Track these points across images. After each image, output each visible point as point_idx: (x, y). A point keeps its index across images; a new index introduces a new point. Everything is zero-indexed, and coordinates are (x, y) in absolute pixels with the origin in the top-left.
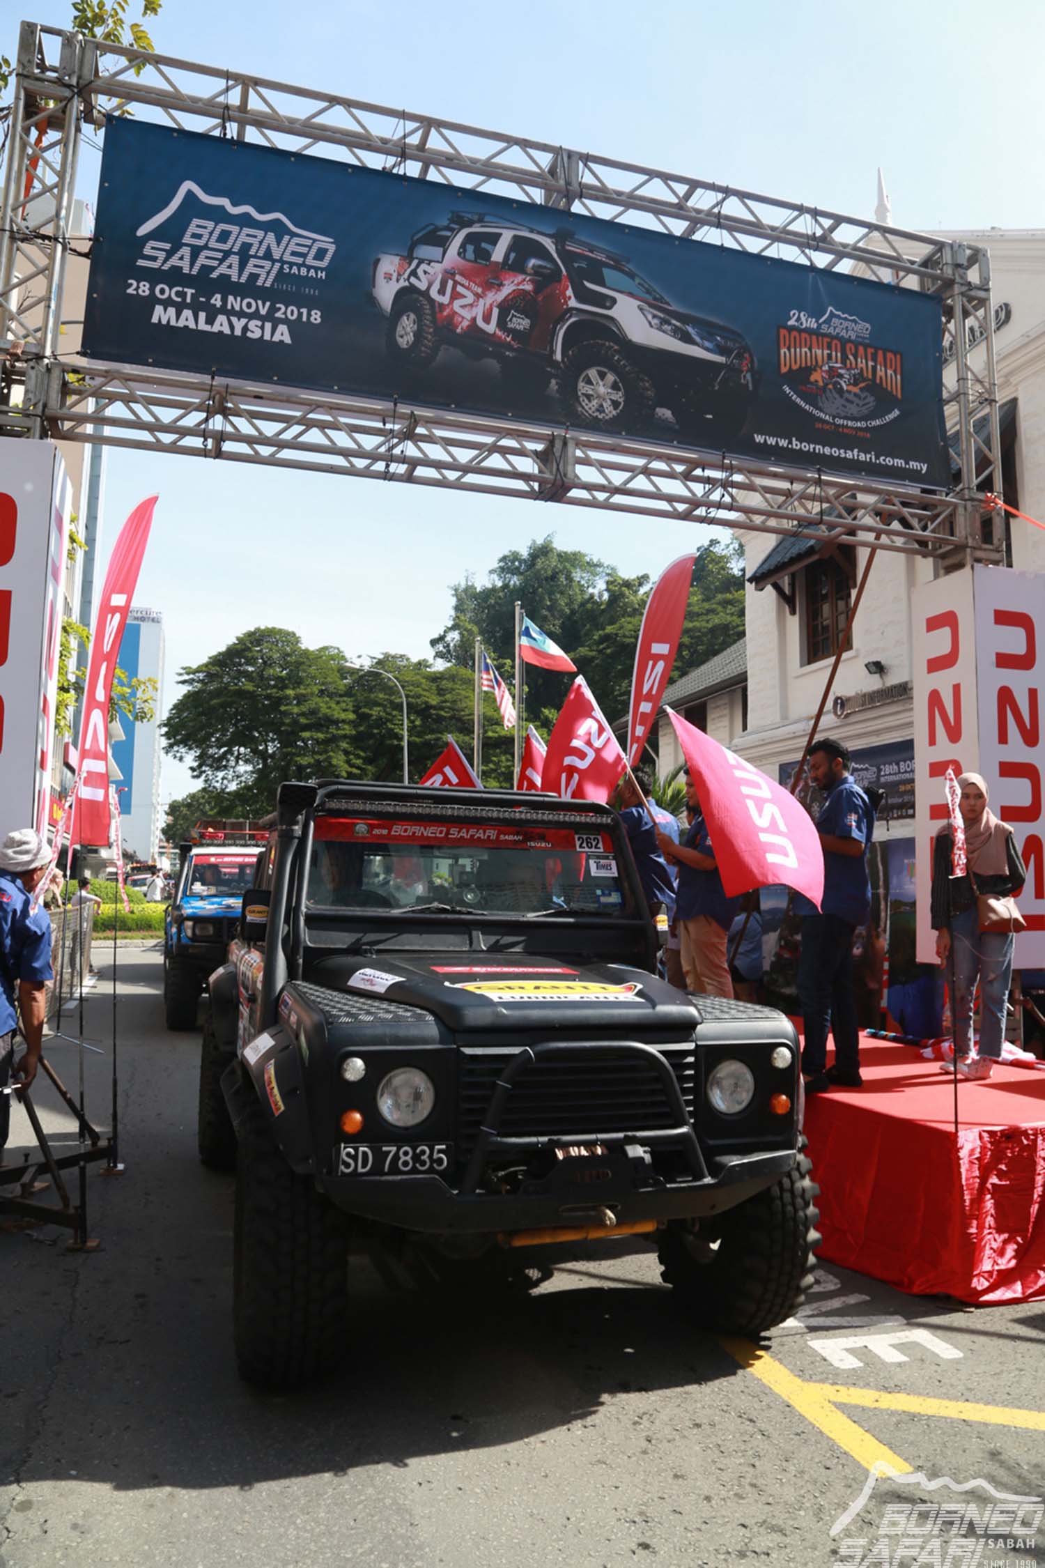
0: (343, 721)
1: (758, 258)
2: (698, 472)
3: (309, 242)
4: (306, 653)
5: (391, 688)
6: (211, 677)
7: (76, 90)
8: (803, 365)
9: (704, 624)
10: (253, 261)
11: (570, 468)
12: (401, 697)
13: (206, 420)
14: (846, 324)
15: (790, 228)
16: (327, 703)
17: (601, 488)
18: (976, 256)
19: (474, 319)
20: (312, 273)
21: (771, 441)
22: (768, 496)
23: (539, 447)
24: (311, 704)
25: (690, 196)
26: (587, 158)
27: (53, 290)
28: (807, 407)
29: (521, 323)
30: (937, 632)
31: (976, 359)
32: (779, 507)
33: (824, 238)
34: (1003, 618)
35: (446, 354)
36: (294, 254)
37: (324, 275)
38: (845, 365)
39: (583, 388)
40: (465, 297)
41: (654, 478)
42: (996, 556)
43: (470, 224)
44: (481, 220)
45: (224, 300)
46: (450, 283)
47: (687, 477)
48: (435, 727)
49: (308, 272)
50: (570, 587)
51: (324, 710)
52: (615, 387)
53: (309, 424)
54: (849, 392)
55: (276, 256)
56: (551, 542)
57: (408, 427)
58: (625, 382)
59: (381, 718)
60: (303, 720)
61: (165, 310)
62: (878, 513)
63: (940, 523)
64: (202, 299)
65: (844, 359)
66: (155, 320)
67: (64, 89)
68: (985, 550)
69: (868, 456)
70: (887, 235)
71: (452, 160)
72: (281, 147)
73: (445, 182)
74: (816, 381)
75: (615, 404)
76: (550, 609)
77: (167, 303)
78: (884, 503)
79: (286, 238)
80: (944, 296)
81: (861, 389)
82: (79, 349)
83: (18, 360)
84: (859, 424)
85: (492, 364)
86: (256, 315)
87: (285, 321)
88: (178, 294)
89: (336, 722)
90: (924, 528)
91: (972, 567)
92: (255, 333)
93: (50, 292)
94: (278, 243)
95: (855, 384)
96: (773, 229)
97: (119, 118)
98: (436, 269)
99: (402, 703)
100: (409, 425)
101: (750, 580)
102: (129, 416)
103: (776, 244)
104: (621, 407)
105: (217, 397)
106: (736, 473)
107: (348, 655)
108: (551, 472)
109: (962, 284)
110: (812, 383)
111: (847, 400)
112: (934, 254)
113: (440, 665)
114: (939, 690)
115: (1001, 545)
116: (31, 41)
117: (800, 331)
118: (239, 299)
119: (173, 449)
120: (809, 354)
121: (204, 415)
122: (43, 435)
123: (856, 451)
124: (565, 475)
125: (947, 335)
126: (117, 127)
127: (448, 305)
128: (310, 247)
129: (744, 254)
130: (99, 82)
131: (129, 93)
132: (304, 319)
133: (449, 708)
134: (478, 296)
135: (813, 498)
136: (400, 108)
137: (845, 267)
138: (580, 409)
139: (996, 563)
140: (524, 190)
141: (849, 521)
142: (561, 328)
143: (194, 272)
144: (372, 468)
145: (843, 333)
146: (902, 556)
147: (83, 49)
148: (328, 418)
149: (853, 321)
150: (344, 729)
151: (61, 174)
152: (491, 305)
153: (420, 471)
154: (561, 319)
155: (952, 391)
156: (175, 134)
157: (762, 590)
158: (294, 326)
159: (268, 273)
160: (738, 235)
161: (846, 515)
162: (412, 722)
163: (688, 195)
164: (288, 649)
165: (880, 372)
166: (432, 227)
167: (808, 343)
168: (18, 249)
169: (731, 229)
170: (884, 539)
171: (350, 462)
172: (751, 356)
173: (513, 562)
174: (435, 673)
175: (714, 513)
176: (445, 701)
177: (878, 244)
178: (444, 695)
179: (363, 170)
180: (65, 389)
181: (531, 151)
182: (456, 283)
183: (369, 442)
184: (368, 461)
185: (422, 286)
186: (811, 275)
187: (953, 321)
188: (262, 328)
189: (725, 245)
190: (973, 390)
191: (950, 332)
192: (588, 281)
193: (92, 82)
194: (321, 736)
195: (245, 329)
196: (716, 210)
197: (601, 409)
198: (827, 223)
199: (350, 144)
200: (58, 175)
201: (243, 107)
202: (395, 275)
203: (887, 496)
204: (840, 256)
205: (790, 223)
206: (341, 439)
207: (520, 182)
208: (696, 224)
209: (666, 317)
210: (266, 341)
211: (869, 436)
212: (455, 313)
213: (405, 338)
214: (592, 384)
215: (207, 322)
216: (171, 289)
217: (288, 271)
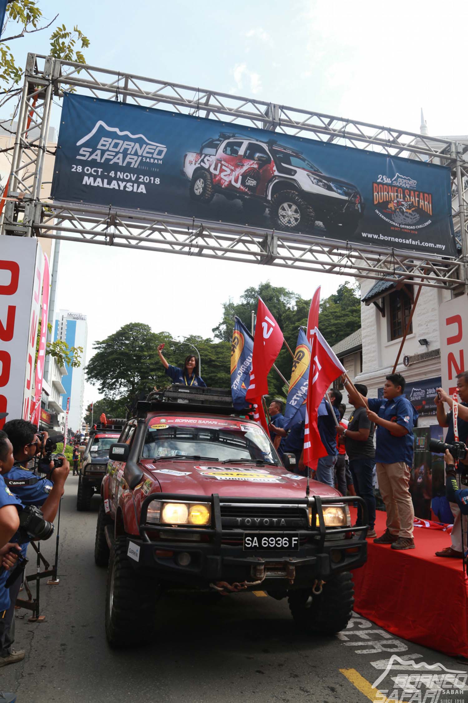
1: (363, 151)
2: (335, 251)
3: (155, 147)
4: (154, 335)
7: (51, 82)
8: (385, 200)
10: (129, 156)
11: (275, 250)
13: (107, 228)
14: (404, 181)
15: (379, 137)
17: (290, 259)
19: (230, 181)
20: (156, 160)
21: (370, 236)
22: (368, 261)
23: (261, 240)
24: (155, 359)
25: (331, 124)
26: (282, 108)
27: (38, 170)
28: (387, 220)
29: (252, 183)
30: (452, 325)
32: (374, 267)
33: (394, 142)
35: (218, 197)
36: (148, 153)
37: (161, 162)
38: (405, 200)
39: (281, 212)
40: (226, 171)
41: (313, 253)
43: (229, 138)
44: (233, 136)
45: (116, 174)
46: (219, 165)
47: (330, 253)
49: (154, 161)
50: (279, 304)
52: (296, 211)
53: (154, 230)
54: (407, 212)
55: (140, 153)
56: (269, 283)
57: (200, 231)
58: (300, 209)
60: (152, 367)
61: (89, 178)
62: (422, 269)
63: (452, 274)
64: (106, 174)
65: (404, 197)
66: (84, 183)
67: (45, 81)
69: (416, 242)
70: (425, 140)
71: (220, 109)
72: (142, 105)
73: (217, 119)
74: (391, 208)
75: (296, 219)
77: (90, 175)
78: (427, 264)
79: (144, 145)
80: (452, 167)
81: (413, 211)
82: (49, 196)
83: (22, 202)
84: (412, 227)
85: (239, 202)
86: (130, 181)
87: (143, 183)
88: (95, 171)
90: (444, 276)
92: (129, 189)
94: (141, 149)
95: (410, 209)
96: (370, 138)
97: (69, 94)
98: (213, 159)
100: (200, 230)
101: (363, 301)
102: (72, 227)
103: (371, 145)
104: (299, 221)
105: (112, 218)
106: (353, 251)
107: (173, 336)
108: (266, 252)
109: (460, 161)
110: (389, 209)
111: (406, 216)
112: (447, 147)
113: (217, 341)
114: (453, 353)
116: (32, 61)
117: (383, 184)
118: (122, 173)
119: (91, 241)
120: (387, 194)
121: (105, 226)
122: (32, 235)
123: (410, 240)
124: (273, 253)
125: (454, 185)
126: (69, 97)
127: (218, 175)
128: (155, 150)
129: (356, 150)
130: (61, 78)
131: (74, 83)
132: (152, 182)
133: (221, 361)
134: (232, 171)
135: (390, 262)
136: (196, 86)
137: (405, 155)
138: (280, 222)
140: (253, 122)
141: (408, 273)
142: (270, 185)
143: (102, 161)
144: (183, 250)
145: (404, 185)
146: (436, 290)
147: (55, 64)
148: (163, 227)
149: (408, 179)
151: (43, 119)
152: (238, 175)
153: (205, 251)
154: (271, 181)
155: (457, 211)
156: (95, 100)
157: (370, 305)
158: (147, 185)
159: (136, 161)
160: (353, 141)
163: (330, 124)
164: (145, 333)
165: (422, 203)
166: (211, 140)
167: (387, 191)
168: (23, 152)
169: (350, 138)
170: (425, 282)
171: (173, 247)
172: (360, 196)
173: (251, 292)
174: (214, 344)
175: (343, 270)
176: (219, 358)
177: (419, 144)
178: (219, 355)
179: (180, 115)
180: (43, 215)
181: (256, 105)
182: (222, 165)
183: (182, 238)
184: (181, 247)
185: (206, 166)
186: (388, 159)
187: (456, 178)
188: (133, 186)
189: (347, 146)
191: (455, 184)
192: (284, 163)
193: (58, 78)
194: (160, 374)
195: (125, 187)
196: (343, 130)
197: (289, 222)
198: (395, 134)
199: (174, 104)
200: (42, 119)
201: (126, 87)
202: (194, 163)
203: (427, 261)
204: (402, 149)
205: (378, 135)
206: (169, 237)
207: (251, 119)
208: (333, 136)
209: (321, 179)
210: (135, 192)
211: (416, 233)
212: (222, 178)
213: (199, 190)
214: (285, 210)
215: (108, 184)
216: (91, 169)
217: (145, 160)
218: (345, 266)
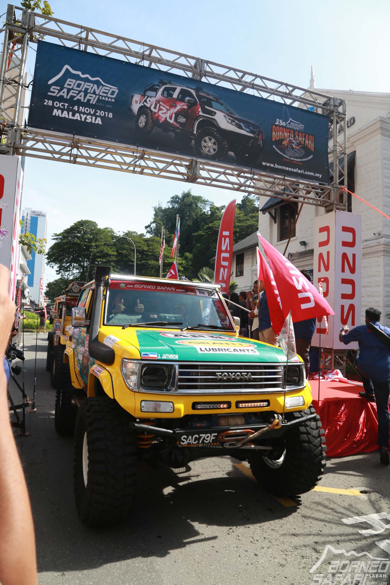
0: (113, 255)
1: (266, 100)
2: (242, 174)
3: (109, 89)
4: (99, 230)
5: (130, 243)
6: (64, 237)
7: (27, 30)
8: (280, 138)
9: (245, 224)
10: (89, 95)
11: (198, 172)
12: (134, 247)
13: (71, 150)
14: (295, 124)
15: (278, 90)
16: (107, 248)
18: (342, 103)
19: (166, 118)
20: (110, 99)
21: (268, 165)
22: (266, 183)
23: (187, 164)
24: (101, 248)
26: (208, 62)
27: (18, 102)
28: (281, 153)
29: (182, 120)
30: (323, 233)
31: (340, 138)
32: (270, 188)
33: (289, 94)
34: (345, 229)
35: (156, 130)
36: (103, 92)
37: (114, 100)
38: (295, 139)
39: (203, 143)
40: (163, 110)
41: (226, 176)
42: (344, 208)
43: (166, 84)
44: (170, 83)
45: (78, 108)
46: (158, 105)
47: (238, 176)
48: (145, 258)
49: (108, 99)
50: (196, 208)
51: (106, 251)
52: (214, 144)
53: (107, 153)
54: (296, 148)
55: (97, 93)
56: (190, 192)
57: (142, 155)
58: (218, 142)
59: (126, 255)
60: (98, 254)
61: (58, 111)
62: (305, 190)
63: (325, 196)
64: (71, 108)
65: (295, 137)
66: (54, 114)
67: (23, 30)
68: (341, 205)
69: (301, 171)
70: (312, 94)
71: (160, 60)
72: (100, 54)
73: (157, 69)
74: (285, 144)
75: (214, 150)
76: (189, 216)
77: (58, 108)
78: (307, 187)
79: (101, 87)
80: (330, 116)
81: (300, 148)
83: (4, 127)
84: (299, 160)
85: (173, 134)
86: (89, 114)
87: (100, 116)
88: (62, 105)
89: (110, 255)
90: (319, 197)
91: (335, 211)
92: (89, 120)
93: (17, 103)
94: (98, 88)
95: (298, 146)
96: (272, 90)
98: (154, 100)
99: (134, 249)
101: (261, 210)
102: (44, 148)
103: (273, 95)
104: (216, 151)
105: (75, 143)
106: (255, 175)
107: (115, 231)
108: (191, 173)
109: (336, 112)
110: (283, 145)
111: (295, 151)
112: (328, 101)
113: (148, 236)
114: (322, 253)
115: (346, 204)
116: (11, 12)
117: (280, 126)
118: (84, 108)
119: (59, 160)
120: (282, 135)
121: (71, 148)
122: (14, 154)
123: (297, 169)
124: (196, 174)
125: (331, 130)
126: (42, 45)
127: (157, 113)
128: (109, 90)
129: (262, 98)
130: (35, 28)
131: (46, 32)
132: (107, 116)
133: (151, 251)
134: (168, 110)
135: (282, 185)
136: (143, 42)
137: (296, 104)
138: (202, 151)
139: (344, 210)
140: (185, 73)
141: (294, 193)
142: (196, 123)
143: (68, 98)
144: (129, 169)
145: (295, 128)
146: (313, 206)
147: (30, 15)
148: (114, 151)
149: (298, 124)
150: (113, 258)
152: (172, 113)
154: (196, 119)
155: (332, 149)
156: (62, 48)
157: (264, 214)
158: (103, 118)
159: (94, 99)
160: (260, 92)
161: (292, 191)
162: (137, 256)
163: (242, 77)
164: (93, 228)
165: (307, 142)
166: (152, 85)
167: (282, 131)
168: (5, 87)
169: (257, 90)
170: (306, 200)
171: (121, 167)
172: (262, 134)
173: (176, 199)
174: (146, 238)
175: (247, 189)
176: (150, 249)
177: (308, 97)
178: (149, 247)
179: (129, 64)
180: (21, 138)
181: (188, 59)
182: (160, 105)
183: (128, 160)
184: (127, 167)
185: (148, 105)
186: (284, 107)
187: (333, 125)
188: (92, 118)
189: (255, 95)
190: (339, 149)
191: (332, 129)
192: (207, 106)
193: (33, 28)
194: (104, 260)
195: (86, 119)
196: (252, 82)
197: (209, 151)
198: (291, 89)
199: (125, 54)
200: (20, 61)
201: (86, 39)
202: (139, 101)
203: (307, 185)
204: (295, 100)
205: (278, 88)
206: (118, 158)
207: (184, 70)
208: (245, 87)
209: (234, 120)
210: (93, 123)
211: (302, 164)
212: (160, 116)
213: (142, 124)
214: (207, 142)
215: (72, 116)
216: (60, 103)
217: (101, 98)
218: (249, 186)
